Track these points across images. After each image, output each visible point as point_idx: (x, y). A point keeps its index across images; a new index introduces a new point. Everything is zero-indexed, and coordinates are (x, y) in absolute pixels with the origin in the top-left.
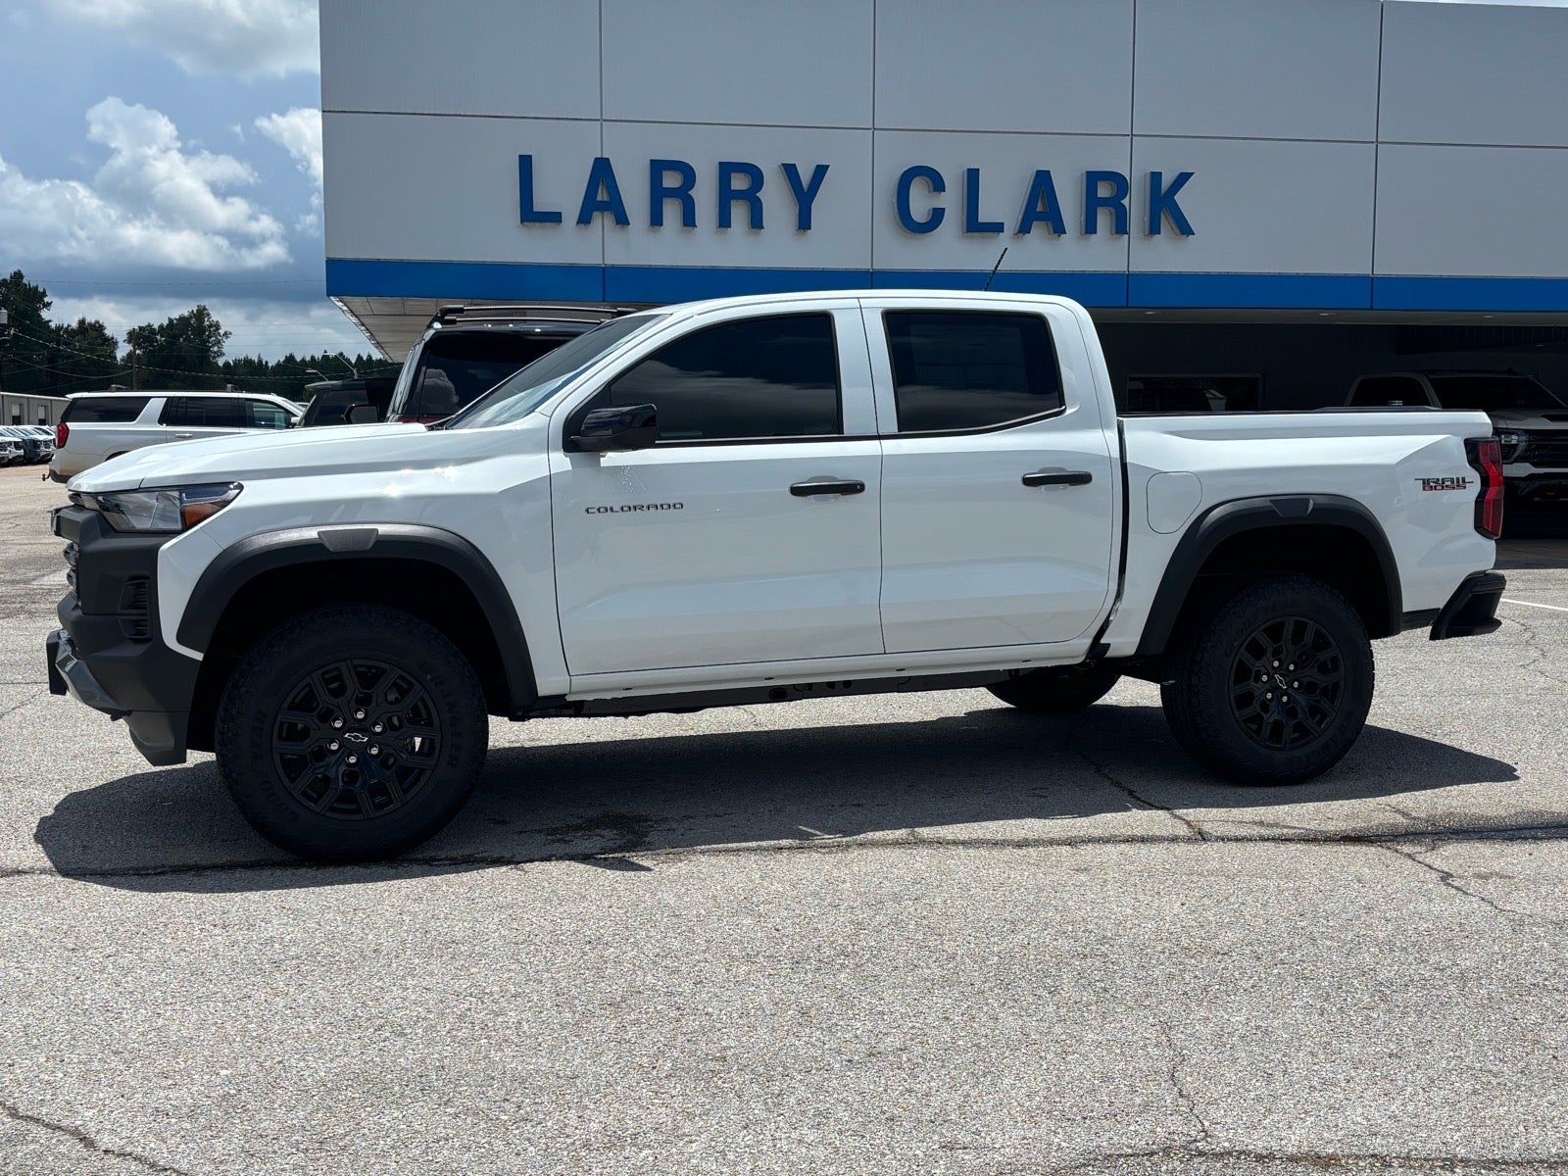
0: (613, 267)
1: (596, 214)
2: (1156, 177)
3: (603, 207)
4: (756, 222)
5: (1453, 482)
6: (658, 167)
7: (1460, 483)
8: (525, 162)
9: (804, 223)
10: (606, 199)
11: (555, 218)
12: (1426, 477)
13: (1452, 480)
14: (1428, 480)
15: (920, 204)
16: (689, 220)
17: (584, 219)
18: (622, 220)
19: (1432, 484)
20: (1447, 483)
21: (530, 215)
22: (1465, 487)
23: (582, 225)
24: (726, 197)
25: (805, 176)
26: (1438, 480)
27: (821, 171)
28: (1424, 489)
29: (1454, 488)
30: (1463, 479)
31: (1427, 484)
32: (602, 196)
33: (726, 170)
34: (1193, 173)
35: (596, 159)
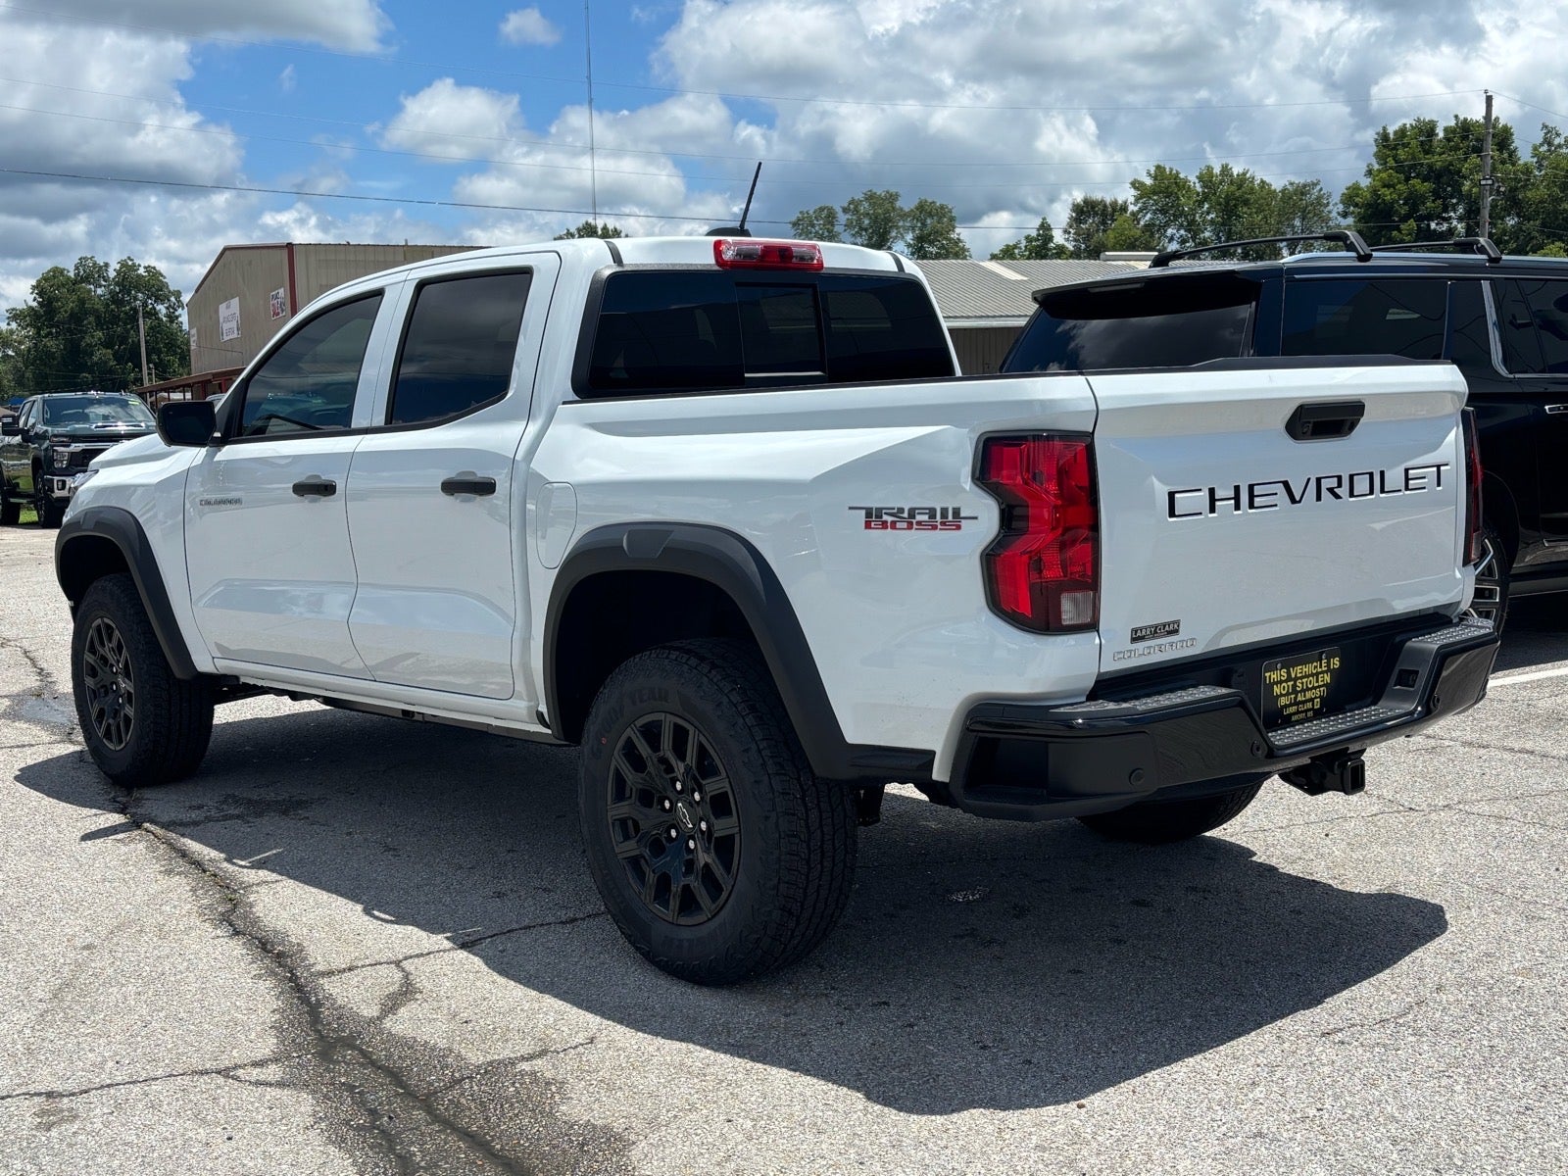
5: (932, 515)
7: (952, 519)
12: (874, 505)
13: (932, 513)
14: (879, 510)
19: (885, 518)
20: (919, 518)
22: (959, 527)
26: (901, 510)
28: (868, 525)
29: (934, 528)
30: (956, 512)
31: (874, 518)
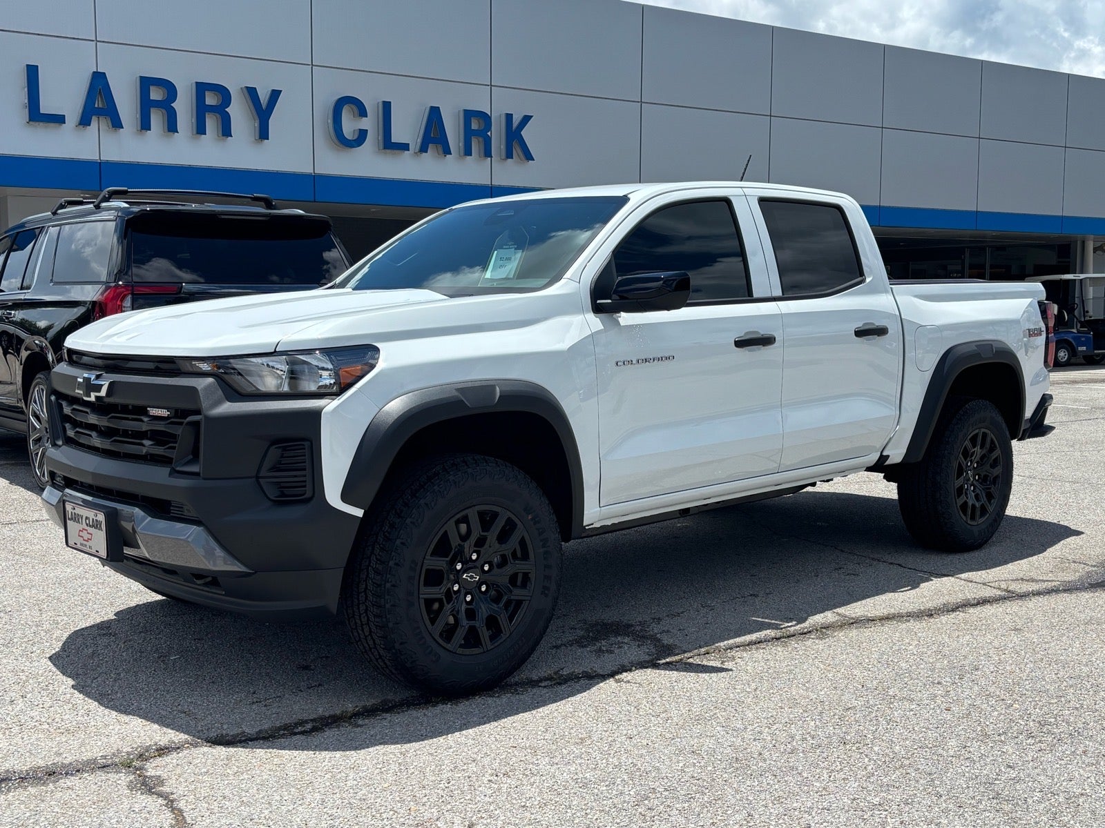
0: (107, 163)
1: (94, 119)
2: (509, 117)
3: (100, 113)
4: (226, 131)
6: (146, 83)
8: (32, 73)
9: (263, 134)
10: (100, 106)
11: (59, 119)
15: (350, 126)
16: (172, 127)
17: (84, 121)
18: (117, 124)
21: (36, 115)
22: (1041, 334)
23: (81, 127)
24: (201, 111)
25: (264, 97)
27: (275, 95)
32: (99, 104)
33: (202, 88)
34: (532, 116)
35: (94, 72)
